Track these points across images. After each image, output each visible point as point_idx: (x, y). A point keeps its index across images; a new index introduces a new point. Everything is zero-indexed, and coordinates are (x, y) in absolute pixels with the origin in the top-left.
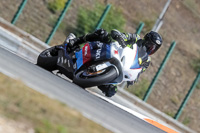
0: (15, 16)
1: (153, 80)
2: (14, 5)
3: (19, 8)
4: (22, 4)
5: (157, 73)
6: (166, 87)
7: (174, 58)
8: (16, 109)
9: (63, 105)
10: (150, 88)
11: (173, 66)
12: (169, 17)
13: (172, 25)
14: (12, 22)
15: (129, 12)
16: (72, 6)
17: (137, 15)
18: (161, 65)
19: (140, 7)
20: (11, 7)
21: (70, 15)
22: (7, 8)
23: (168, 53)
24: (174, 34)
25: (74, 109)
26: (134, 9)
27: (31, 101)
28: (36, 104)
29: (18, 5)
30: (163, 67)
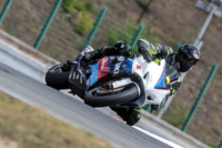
0: (38, 40)
1: (193, 108)
2: (37, 28)
3: (43, 31)
4: (45, 26)
5: (198, 100)
6: (207, 115)
7: (216, 83)
8: (37, 140)
9: (90, 135)
10: (189, 116)
11: (214, 92)
12: (209, 37)
13: (213, 46)
14: (35, 46)
15: (165, 32)
16: (101, 27)
17: (174, 36)
18: (202, 91)
19: (176, 27)
20: (34, 30)
21: (99, 38)
22: (29, 31)
23: (209, 77)
24: (215, 57)
25: (102, 140)
26: (170, 29)
27: (53, 132)
28: (59, 135)
29: (41, 27)
30: (204, 93)
